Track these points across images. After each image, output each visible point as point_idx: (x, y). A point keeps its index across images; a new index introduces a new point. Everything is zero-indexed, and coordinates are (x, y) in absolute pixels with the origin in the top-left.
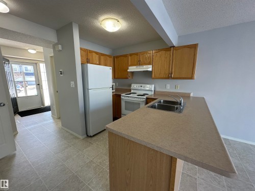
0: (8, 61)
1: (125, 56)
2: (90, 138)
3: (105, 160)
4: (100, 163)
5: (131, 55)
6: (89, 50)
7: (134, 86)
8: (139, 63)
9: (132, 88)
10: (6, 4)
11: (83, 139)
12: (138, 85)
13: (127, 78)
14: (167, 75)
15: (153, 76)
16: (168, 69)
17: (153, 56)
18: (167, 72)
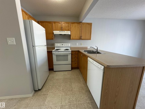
2: (40, 92)
3: (70, 99)
4: (69, 102)
7: (57, 45)
11: (33, 96)
12: (60, 44)
14: (79, 37)
15: (71, 38)
16: (79, 34)
17: (71, 26)
18: (79, 36)
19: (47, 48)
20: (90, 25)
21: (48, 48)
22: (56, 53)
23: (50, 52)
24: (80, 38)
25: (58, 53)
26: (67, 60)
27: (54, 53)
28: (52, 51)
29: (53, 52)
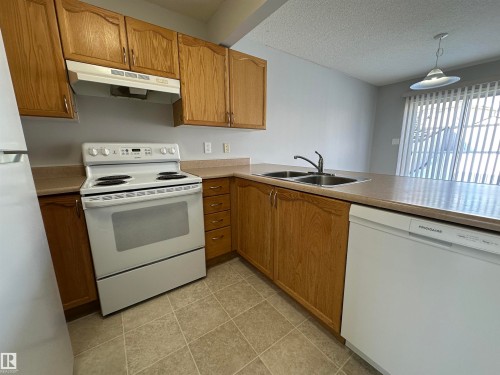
14: (223, 116)
15: (187, 116)
16: (222, 101)
17: (183, 57)
18: (221, 110)
19: (33, 170)
20: (260, 66)
21: (39, 175)
22: (114, 200)
23: (59, 200)
24: (226, 117)
25: (125, 198)
26: (185, 231)
27: (100, 201)
28: (77, 194)
29: (85, 200)
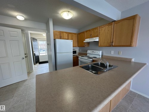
0: (37, 40)
1: (83, 32)
5: (86, 31)
6: (62, 32)
7: (89, 52)
8: (91, 37)
9: (87, 53)
10: (23, 16)
12: (91, 51)
13: (84, 47)
16: (110, 39)
